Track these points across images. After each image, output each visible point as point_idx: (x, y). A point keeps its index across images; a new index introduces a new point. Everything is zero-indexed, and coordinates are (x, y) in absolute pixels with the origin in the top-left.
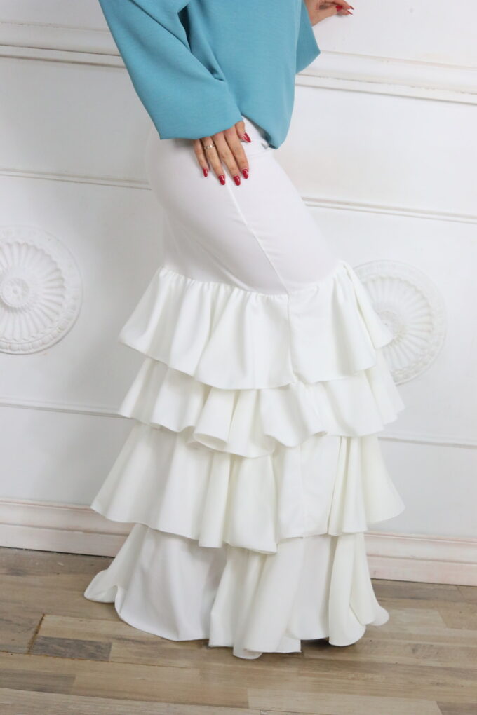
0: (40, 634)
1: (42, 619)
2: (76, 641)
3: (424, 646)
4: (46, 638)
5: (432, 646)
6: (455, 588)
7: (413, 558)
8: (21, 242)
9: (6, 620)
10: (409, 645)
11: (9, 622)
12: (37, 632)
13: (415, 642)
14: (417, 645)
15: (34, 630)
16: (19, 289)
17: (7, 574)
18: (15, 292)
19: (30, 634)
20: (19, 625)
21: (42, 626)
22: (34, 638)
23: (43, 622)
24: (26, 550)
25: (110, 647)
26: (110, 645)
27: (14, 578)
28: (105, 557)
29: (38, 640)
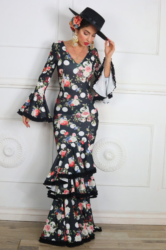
0: (20, 245)
1: (20, 241)
2: (29, 246)
3: (122, 243)
4: (22, 246)
5: (124, 243)
6: (133, 225)
7: (121, 218)
8: (9, 138)
9: (11, 242)
10: (118, 243)
11: (12, 242)
12: (19, 245)
13: (119, 242)
14: (120, 243)
15: (18, 244)
16: (9, 150)
17: (10, 229)
18: (9, 151)
19: (17, 246)
20: (14, 243)
21: (20, 243)
22: (18, 246)
23: (21, 242)
24: (15, 221)
25: (38, 248)
26: (38, 247)
27: (12, 230)
28: (36, 222)
29: (19, 247)
